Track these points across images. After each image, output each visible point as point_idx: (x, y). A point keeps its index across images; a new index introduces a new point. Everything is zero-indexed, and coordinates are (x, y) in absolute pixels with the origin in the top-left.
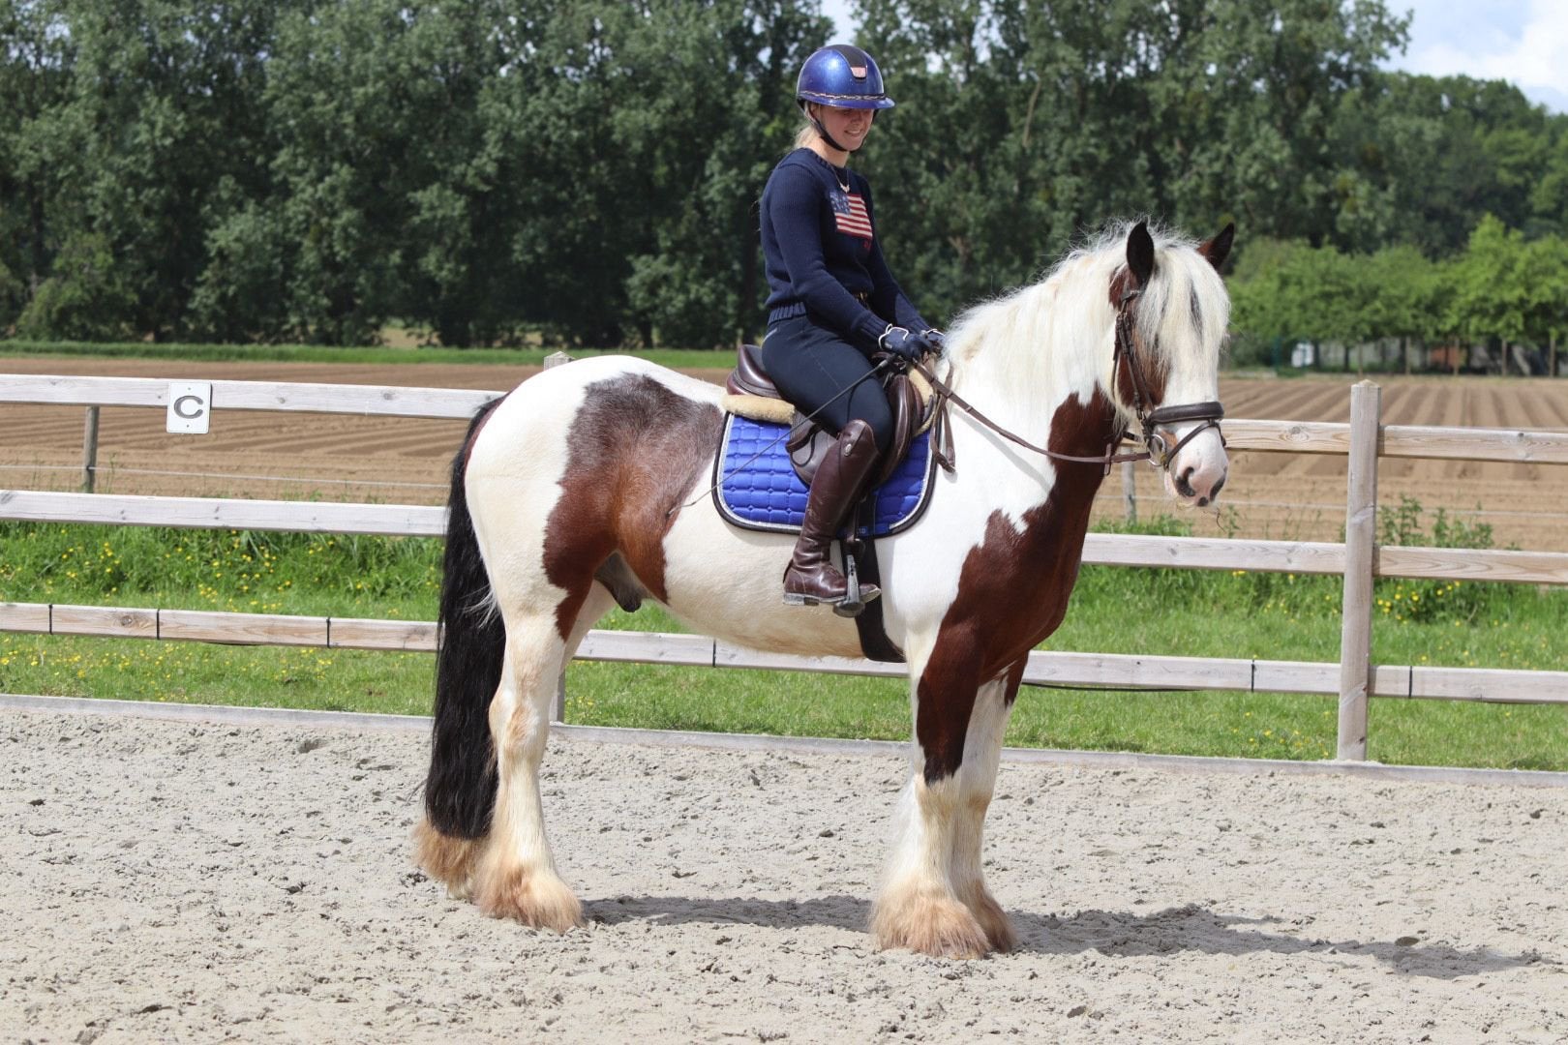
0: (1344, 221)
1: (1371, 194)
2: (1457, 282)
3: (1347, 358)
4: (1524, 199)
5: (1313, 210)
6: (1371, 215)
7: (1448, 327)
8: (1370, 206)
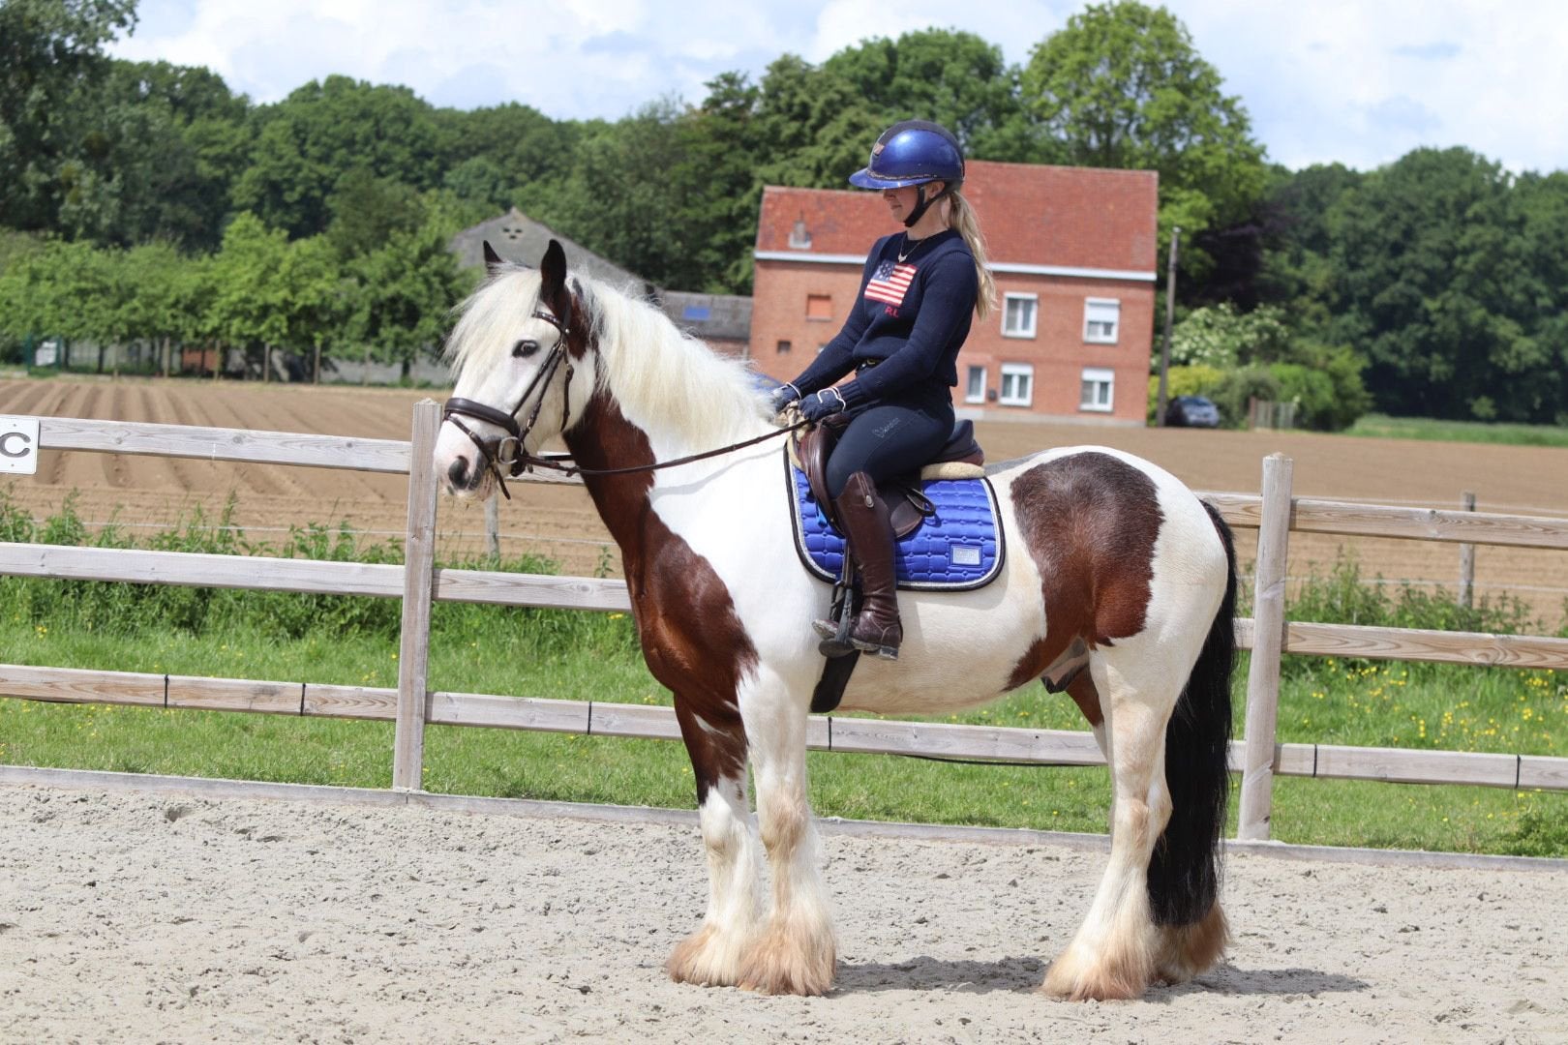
0: (66, 212)
1: (96, 184)
2: (218, 281)
3: (101, 358)
4: (223, 193)
5: (34, 200)
6: (95, 207)
7: (208, 329)
8: (94, 197)
